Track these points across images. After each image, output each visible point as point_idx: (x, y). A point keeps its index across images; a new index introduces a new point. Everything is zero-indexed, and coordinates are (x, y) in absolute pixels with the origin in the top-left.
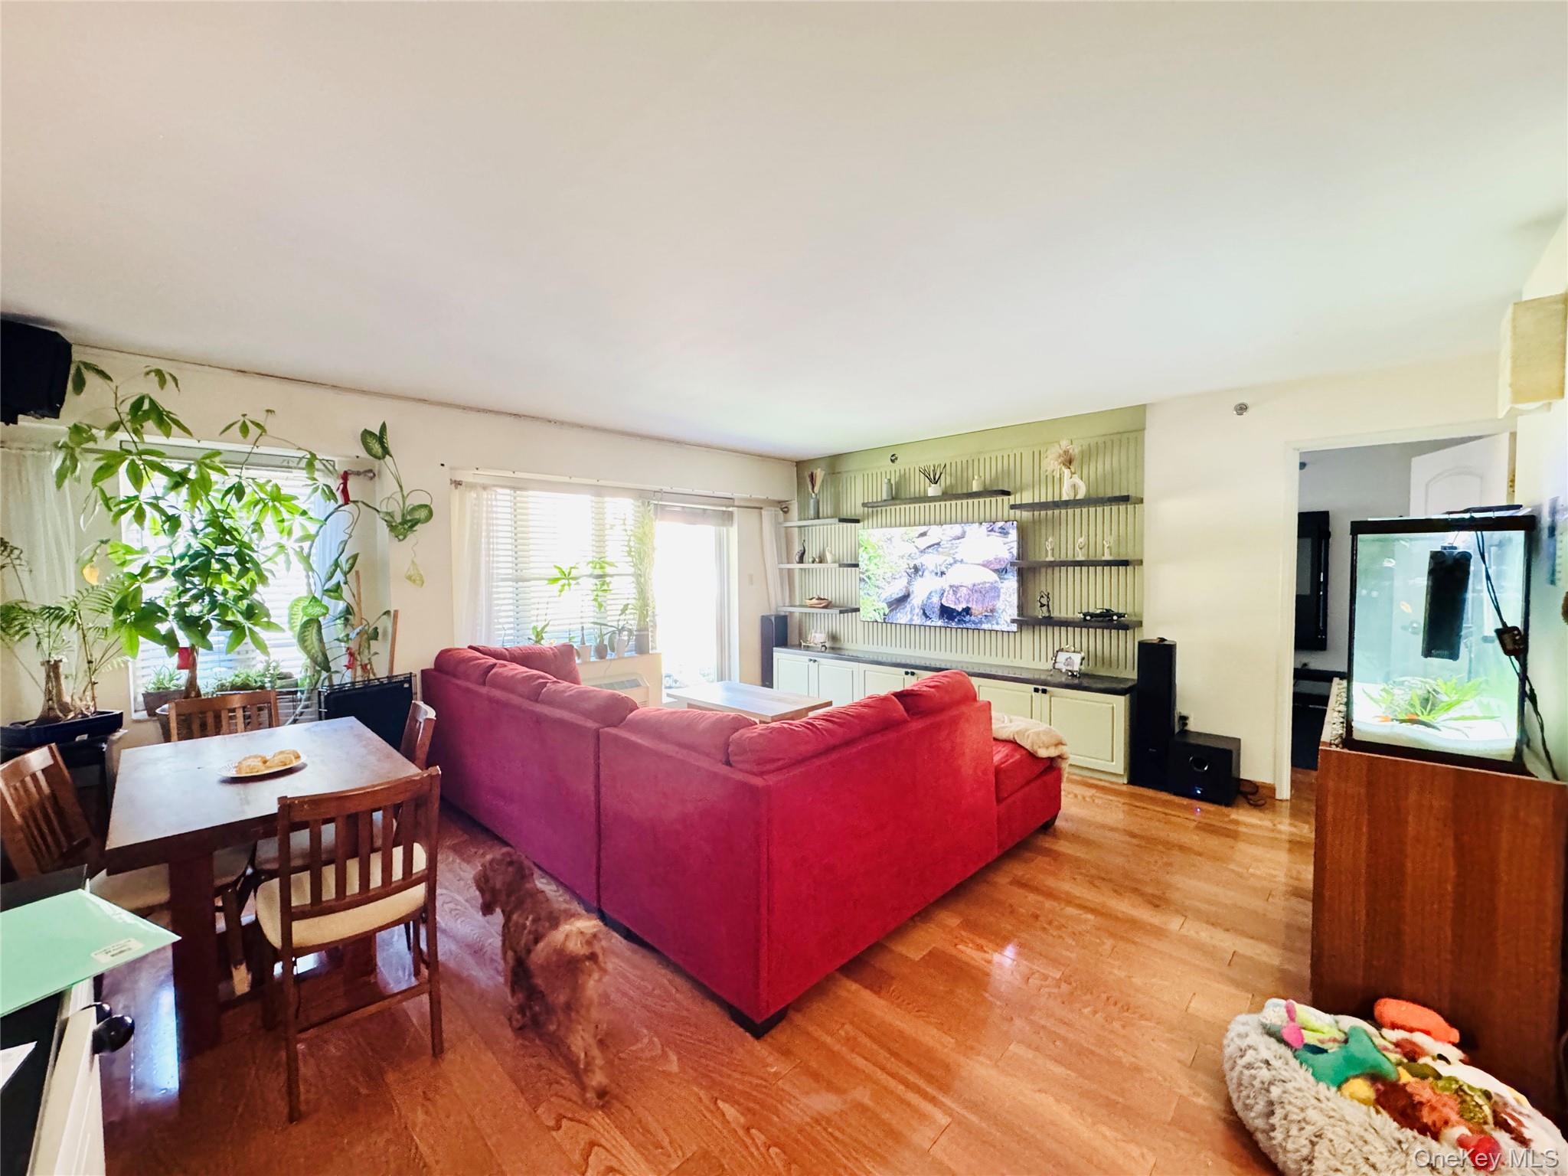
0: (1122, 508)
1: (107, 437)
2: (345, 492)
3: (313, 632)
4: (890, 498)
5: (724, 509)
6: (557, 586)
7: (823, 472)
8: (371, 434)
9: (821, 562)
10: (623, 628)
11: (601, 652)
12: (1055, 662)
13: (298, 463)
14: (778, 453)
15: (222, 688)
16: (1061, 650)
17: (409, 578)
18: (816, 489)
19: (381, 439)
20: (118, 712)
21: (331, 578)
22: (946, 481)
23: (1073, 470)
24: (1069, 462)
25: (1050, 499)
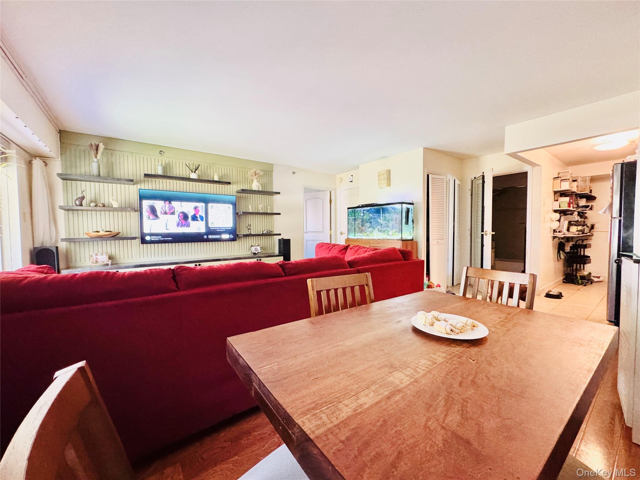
12: (252, 251)
18: (98, 156)
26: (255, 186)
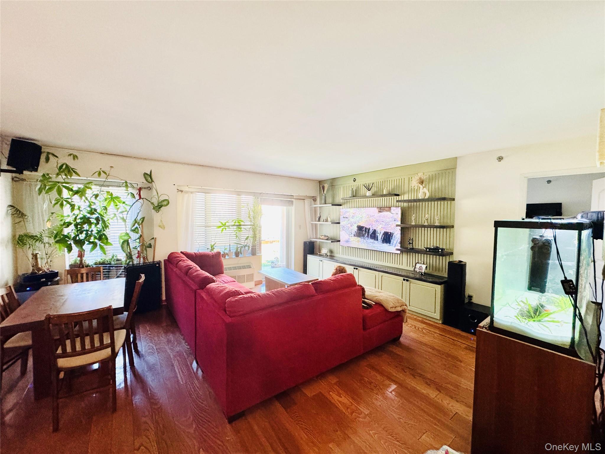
0: (442, 202)
1: (56, 177)
2: (140, 195)
3: (126, 244)
4: (352, 196)
5: (290, 200)
6: (221, 229)
7: (328, 186)
8: (147, 174)
9: (326, 221)
10: (246, 245)
11: (237, 254)
12: (415, 268)
13: (122, 185)
14: (311, 178)
15: (96, 264)
16: (418, 263)
17: (160, 226)
18: (325, 192)
19: (150, 176)
20: (57, 271)
21: (134, 226)
22: (373, 190)
23: (424, 186)
24: (422, 182)
25: (413, 198)
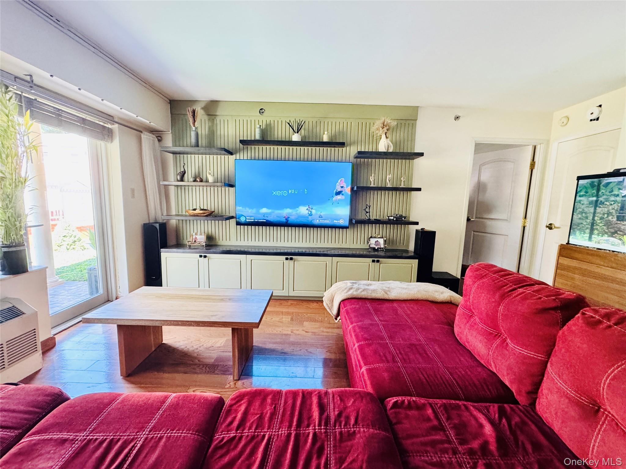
4: (262, 139)
12: (369, 244)
16: (371, 237)
22: (304, 132)
23: (387, 136)
26: (383, 146)
